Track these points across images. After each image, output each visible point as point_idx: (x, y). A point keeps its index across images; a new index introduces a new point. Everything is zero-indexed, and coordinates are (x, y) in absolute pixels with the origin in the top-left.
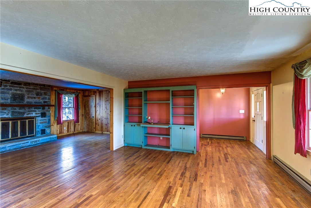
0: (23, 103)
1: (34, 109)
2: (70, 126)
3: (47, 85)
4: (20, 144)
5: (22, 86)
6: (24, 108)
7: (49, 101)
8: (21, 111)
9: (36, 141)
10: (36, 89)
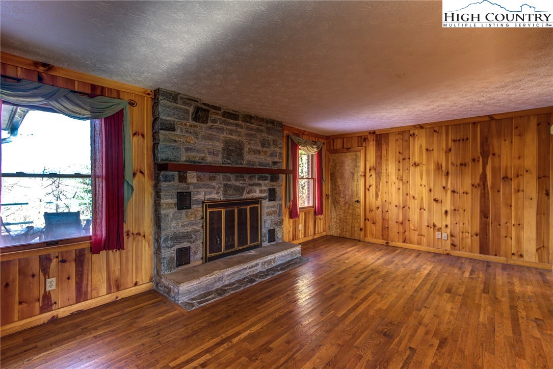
0: (241, 164)
1: (259, 180)
2: (309, 223)
3: (277, 121)
4: (245, 269)
5: (240, 122)
6: (243, 177)
7: (281, 161)
8: (237, 184)
9: (270, 262)
10: (262, 131)
